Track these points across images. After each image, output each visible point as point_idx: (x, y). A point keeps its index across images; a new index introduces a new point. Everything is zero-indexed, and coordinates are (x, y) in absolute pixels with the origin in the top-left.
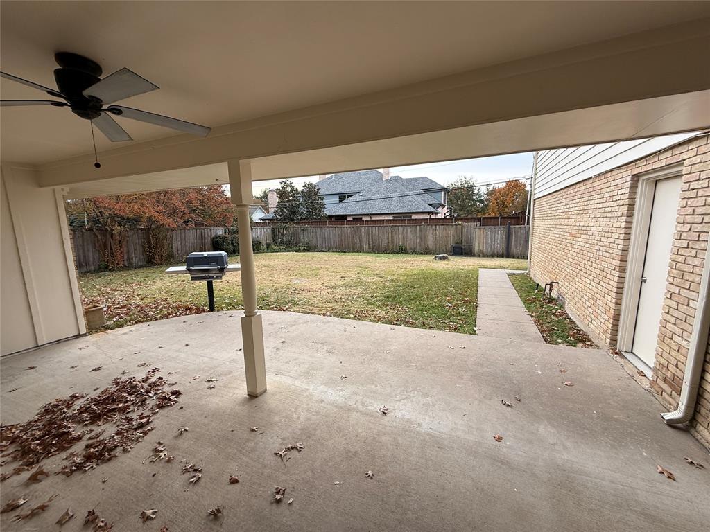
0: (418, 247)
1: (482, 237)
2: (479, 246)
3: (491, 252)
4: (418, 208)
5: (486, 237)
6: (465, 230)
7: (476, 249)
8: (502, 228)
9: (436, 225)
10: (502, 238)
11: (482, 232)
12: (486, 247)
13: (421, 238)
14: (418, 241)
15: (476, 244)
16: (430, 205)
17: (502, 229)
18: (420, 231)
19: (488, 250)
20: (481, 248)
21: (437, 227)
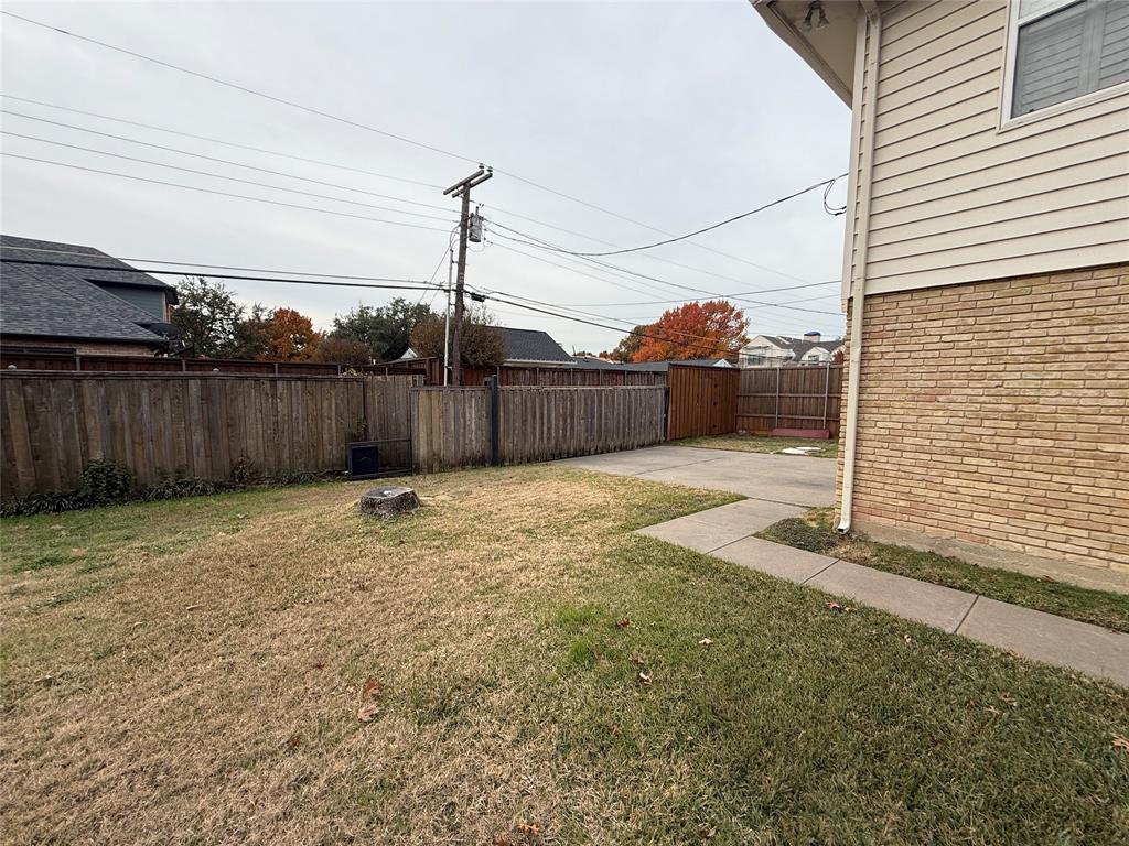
0: (200, 463)
1: (436, 416)
2: (430, 443)
3: (459, 457)
4: (99, 326)
5: (444, 414)
6: (374, 398)
7: (422, 451)
8: (478, 390)
9: (273, 380)
10: (479, 418)
11: (435, 402)
12: (446, 442)
13: (210, 428)
14: (198, 438)
15: (423, 435)
16: (146, 326)
17: (479, 393)
18: (206, 398)
19: (449, 451)
20: (435, 447)
21: (280, 384)
